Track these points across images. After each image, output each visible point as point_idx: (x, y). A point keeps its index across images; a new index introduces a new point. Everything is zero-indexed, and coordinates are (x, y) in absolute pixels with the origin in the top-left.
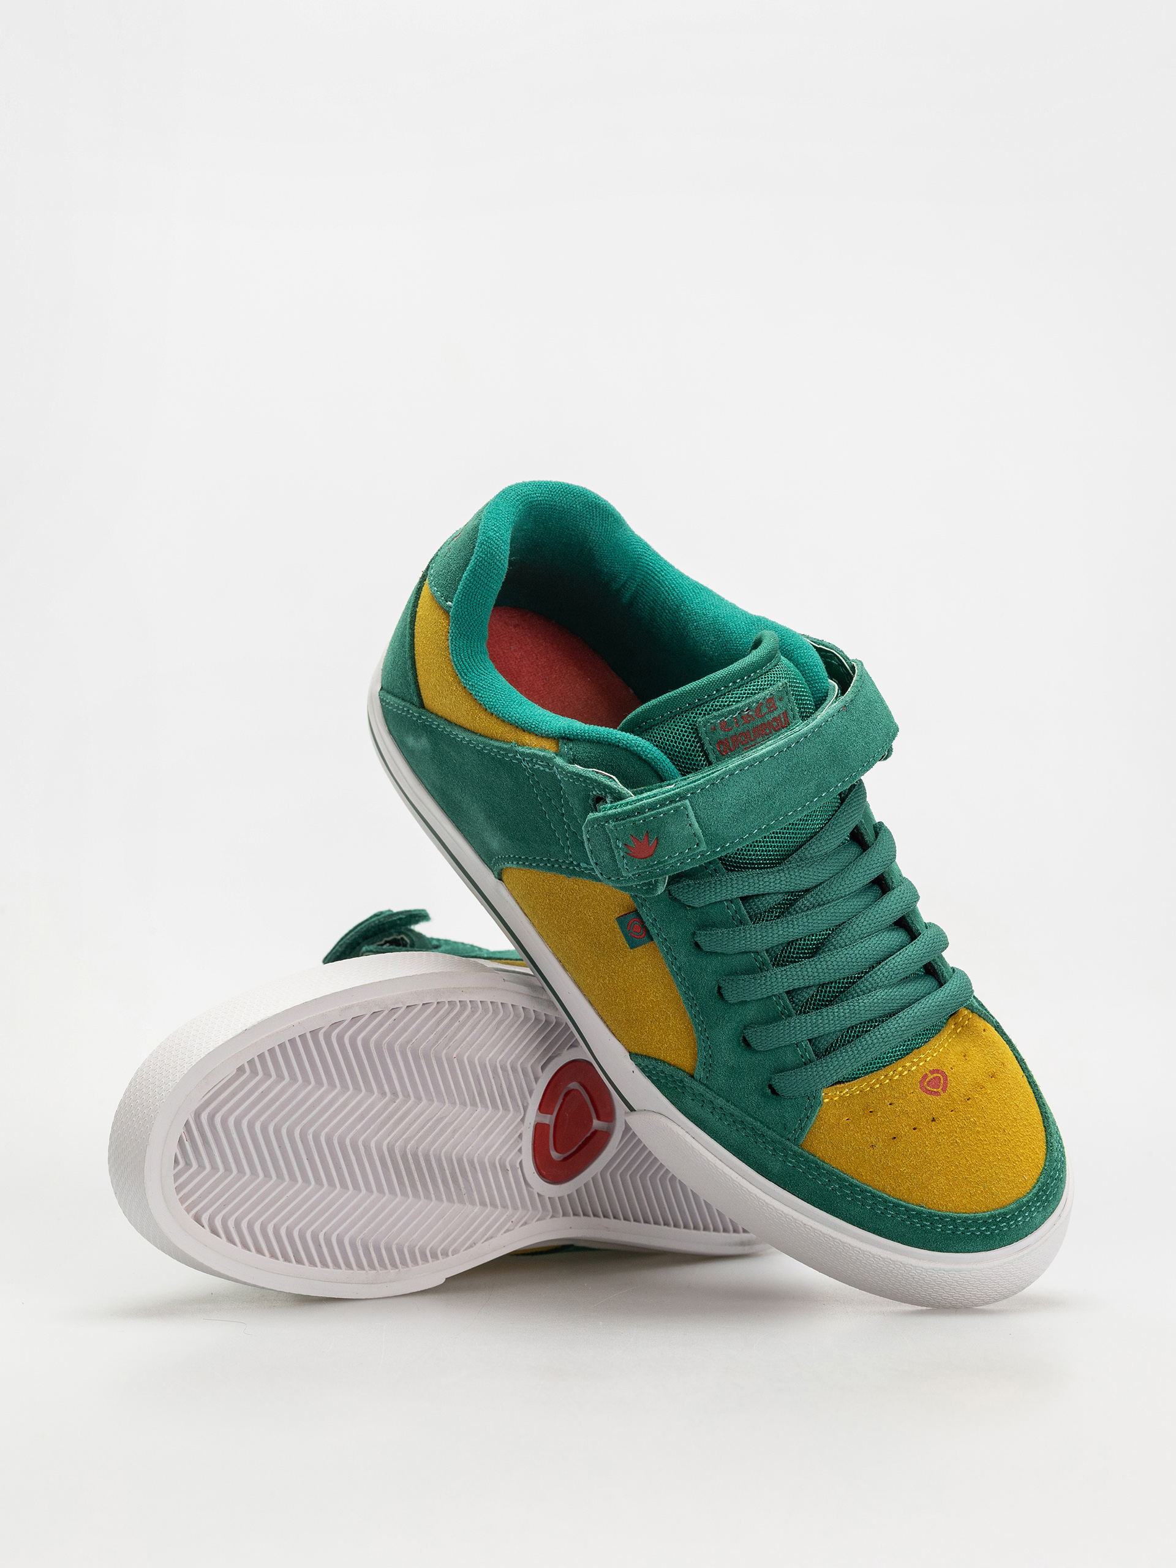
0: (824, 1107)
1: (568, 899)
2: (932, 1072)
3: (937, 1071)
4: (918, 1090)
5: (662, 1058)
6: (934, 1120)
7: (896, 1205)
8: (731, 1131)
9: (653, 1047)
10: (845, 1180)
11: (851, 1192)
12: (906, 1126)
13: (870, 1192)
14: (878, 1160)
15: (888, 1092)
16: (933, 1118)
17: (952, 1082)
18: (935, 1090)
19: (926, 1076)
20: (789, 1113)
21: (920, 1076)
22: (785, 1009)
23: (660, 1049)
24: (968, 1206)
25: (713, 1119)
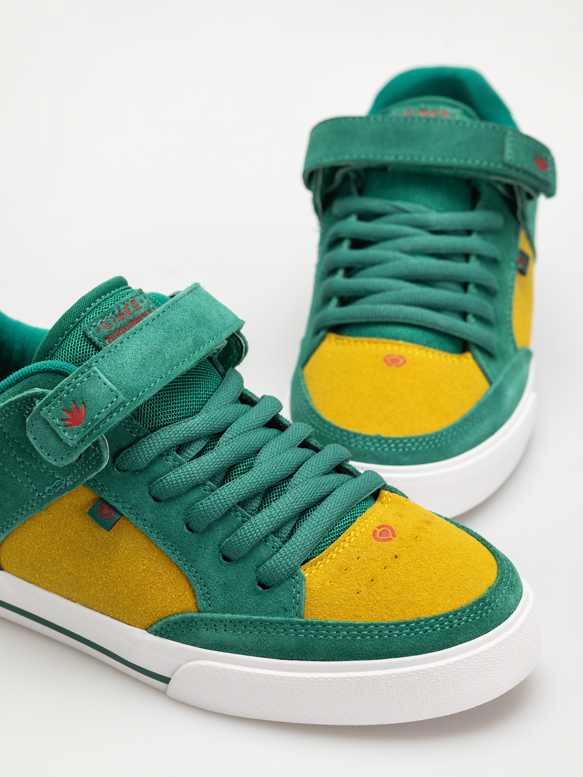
0: (307, 579)
1: (50, 532)
2: (379, 527)
3: (383, 526)
4: (374, 541)
5: (170, 613)
6: (396, 557)
7: (397, 625)
8: (246, 637)
9: (160, 609)
10: (349, 625)
11: (358, 632)
12: (377, 568)
13: (372, 624)
14: (367, 600)
15: (352, 551)
16: (396, 556)
17: (397, 530)
18: (387, 538)
19: (375, 532)
20: (283, 596)
21: (371, 533)
22: (244, 518)
23: (166, 606)
24: (453, 604)
25: (228, 636)
